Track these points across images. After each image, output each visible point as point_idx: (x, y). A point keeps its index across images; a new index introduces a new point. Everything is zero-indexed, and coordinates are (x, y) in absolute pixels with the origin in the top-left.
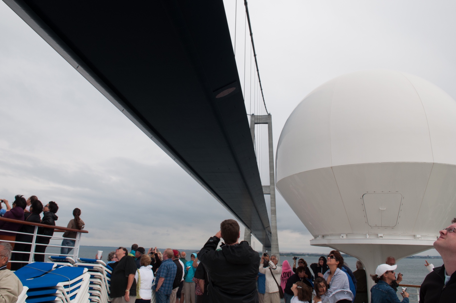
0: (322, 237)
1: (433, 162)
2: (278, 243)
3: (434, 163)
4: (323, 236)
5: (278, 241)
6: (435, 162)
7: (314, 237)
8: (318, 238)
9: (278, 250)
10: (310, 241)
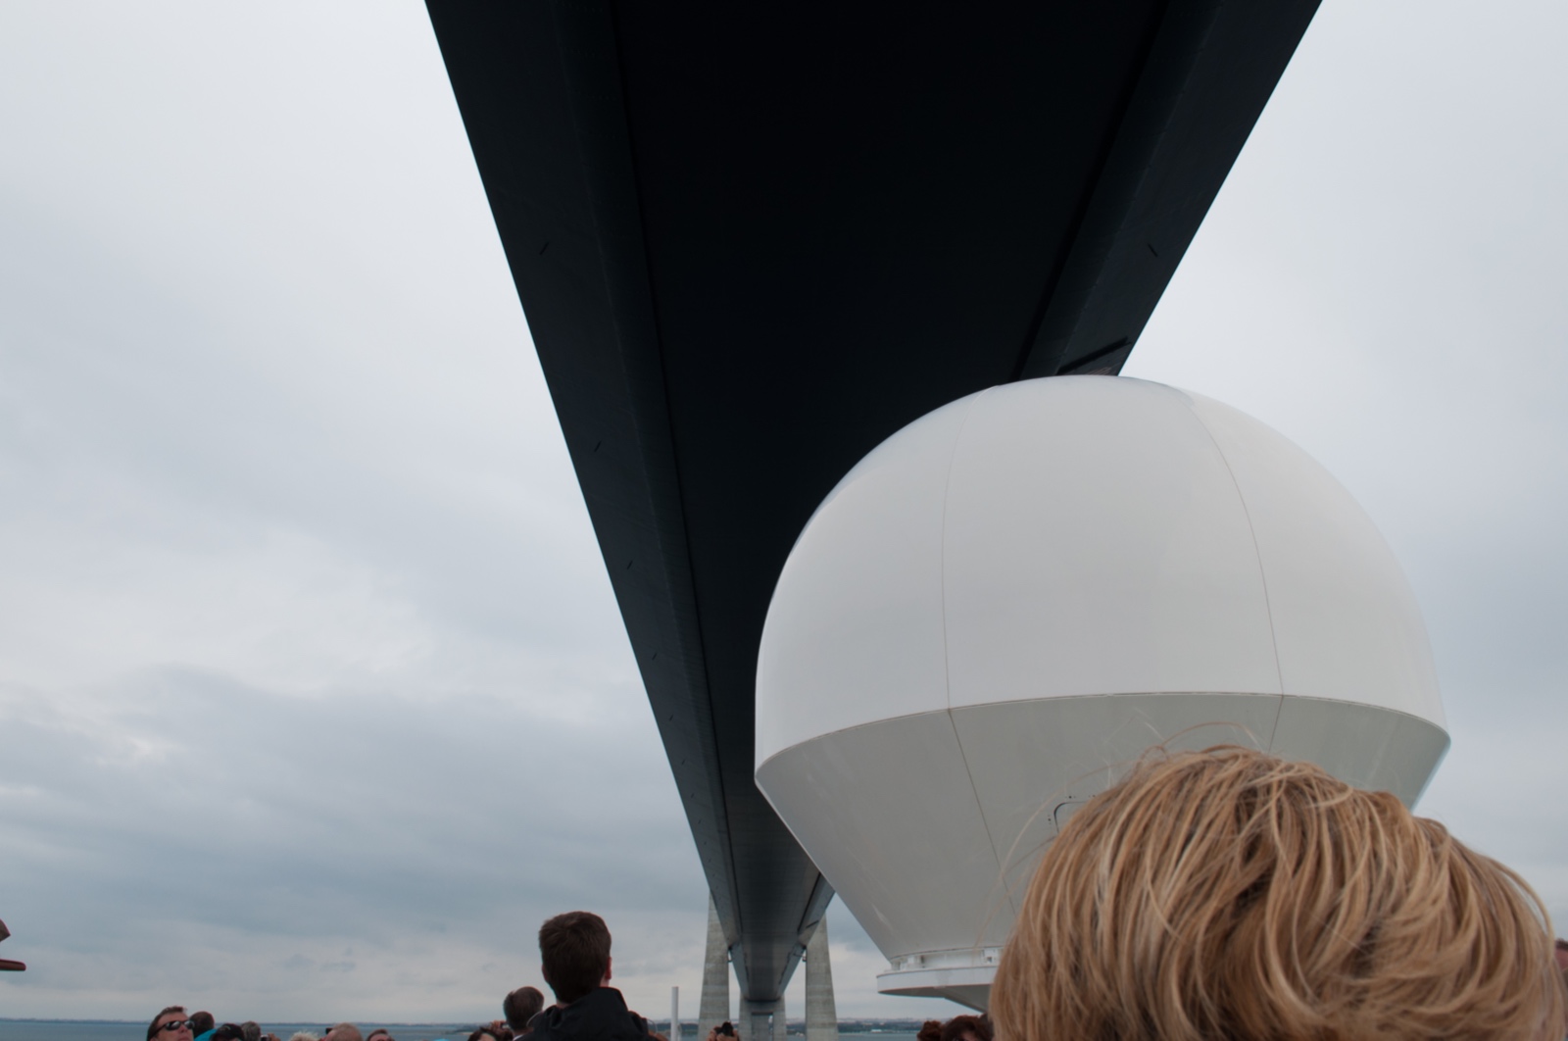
0: (919, 961)
1: (1281, 693)
2: (831, 984)
3: (1283, 696)
4: (923, 959)
5: (830, 979)
6: (1286, 693)
7: (892, 963)
8: (905, 964)
9: (833, 1013)
10: (878, 977)
